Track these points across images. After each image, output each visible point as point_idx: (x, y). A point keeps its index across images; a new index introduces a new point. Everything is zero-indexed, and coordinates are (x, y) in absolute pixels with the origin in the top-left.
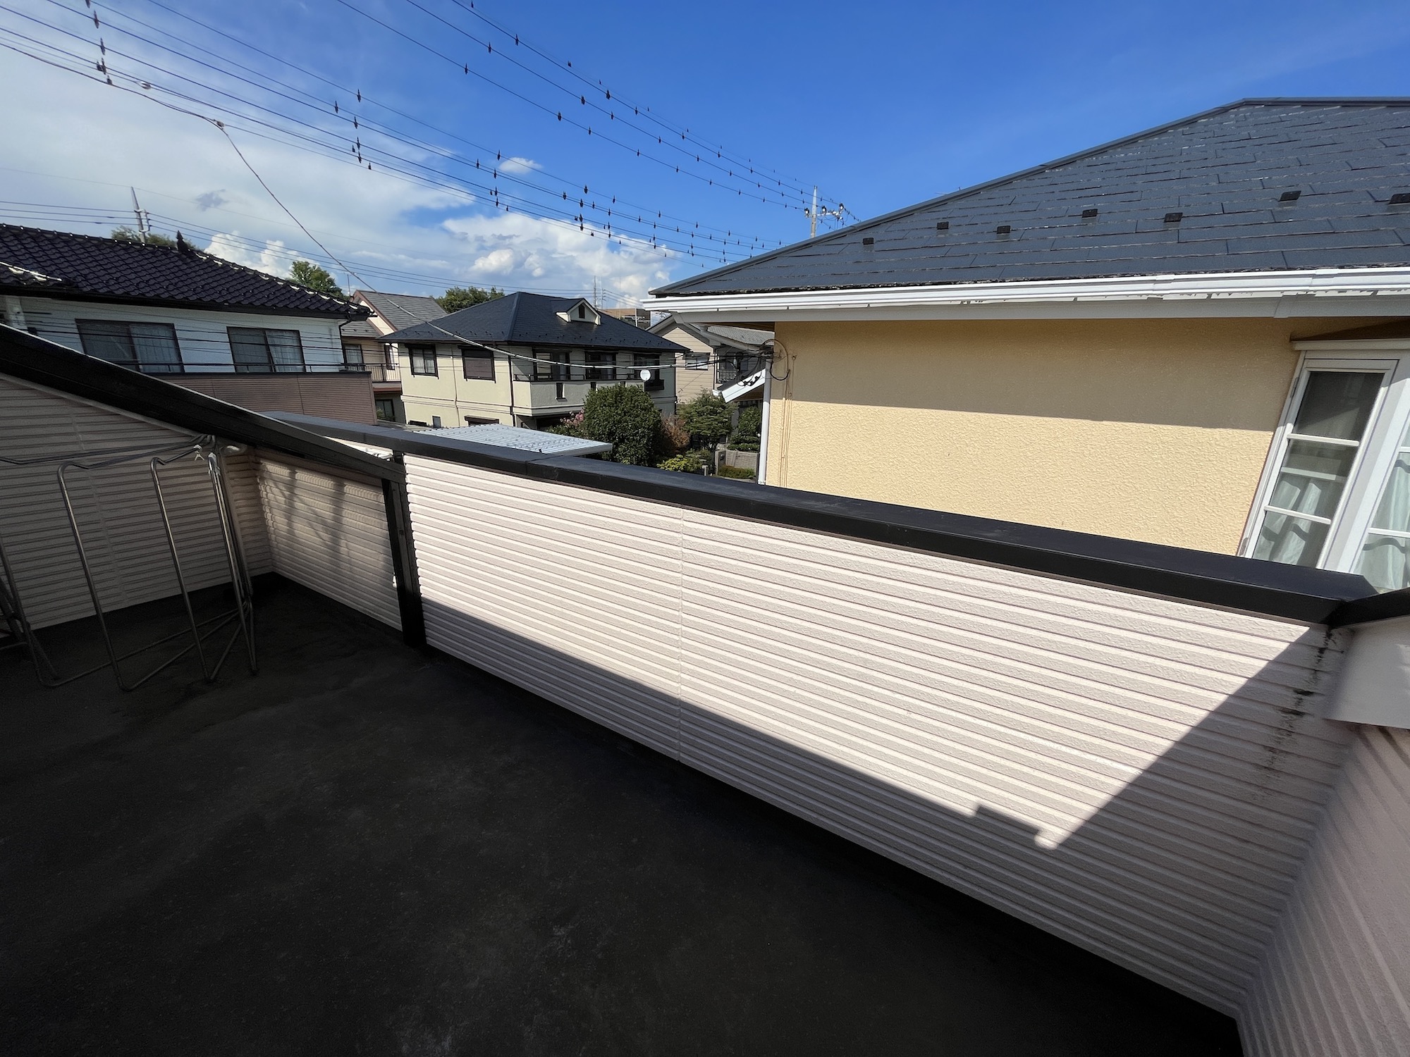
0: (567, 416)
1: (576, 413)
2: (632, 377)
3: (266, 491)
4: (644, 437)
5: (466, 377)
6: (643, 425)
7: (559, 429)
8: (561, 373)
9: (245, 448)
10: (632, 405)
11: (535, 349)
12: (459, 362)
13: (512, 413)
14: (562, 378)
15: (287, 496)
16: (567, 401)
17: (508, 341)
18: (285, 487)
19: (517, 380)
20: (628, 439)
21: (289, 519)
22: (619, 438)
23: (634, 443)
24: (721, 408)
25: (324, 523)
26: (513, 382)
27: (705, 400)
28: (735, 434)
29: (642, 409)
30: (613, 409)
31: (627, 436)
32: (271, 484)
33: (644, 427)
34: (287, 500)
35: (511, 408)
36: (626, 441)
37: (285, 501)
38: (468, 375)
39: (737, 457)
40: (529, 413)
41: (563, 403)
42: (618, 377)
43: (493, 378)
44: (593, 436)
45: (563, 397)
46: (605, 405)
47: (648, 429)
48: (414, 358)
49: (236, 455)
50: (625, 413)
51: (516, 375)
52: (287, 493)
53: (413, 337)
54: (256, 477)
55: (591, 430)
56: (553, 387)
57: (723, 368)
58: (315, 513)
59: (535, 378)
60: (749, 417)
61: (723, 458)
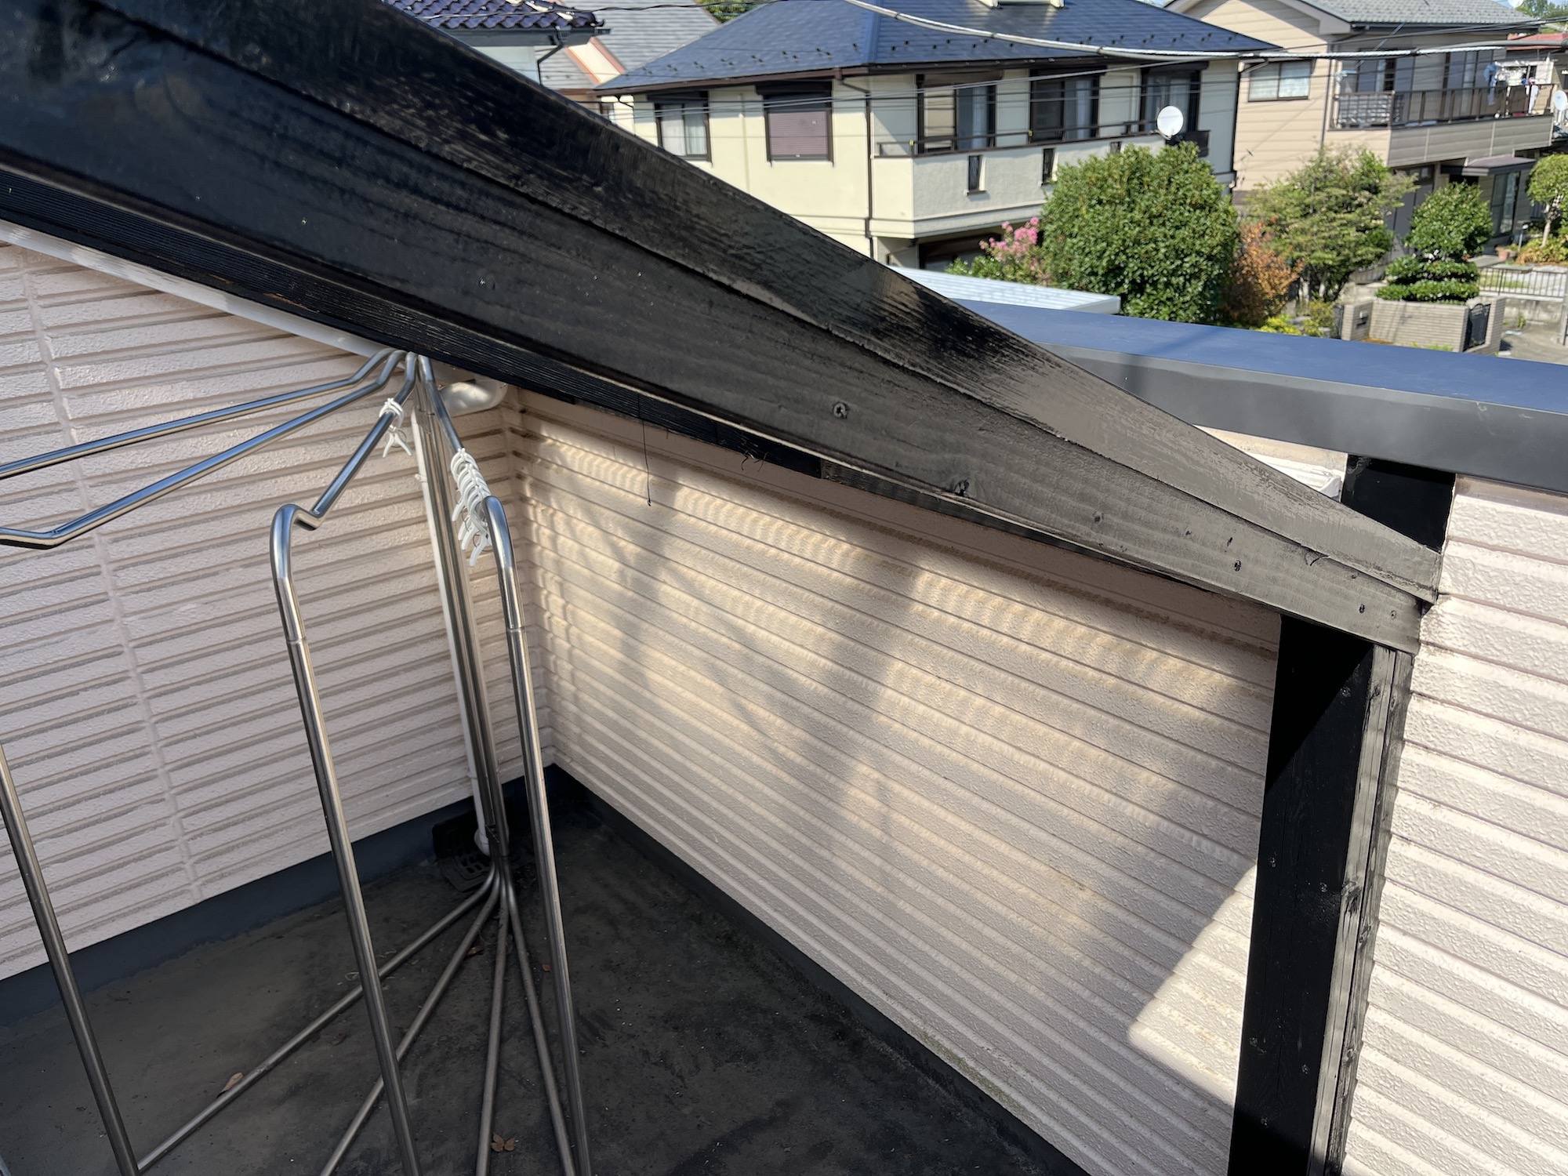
0: (994, 233)
1: (1017, 225)
2: (1134, 128)
3: (552, 527)
4: (1195, 276)
5: (770, 158)
6: (1197, 247)
7: (980, 267)
8: (975, 134)
9: (501, 389)
10: (1170, 197)
11: (923, 75)
12: (756, 124)
13: (868, 234)
14: (977, 143)
15: (632, 560)
16: (988, 197)
17: (869, 65)
18: (626, 528)
19: (882, 155)
20: (1154, 284)
21: (631, 631)
22: (1133, 282)
23: (1169, 293)
24: (1367, 193)
25: (779, 683)
26: (875, 162)
27: (1321, 176)
28: (1400, 259)
29: (1195, 207)
30: (1121, 210)
31: (1153, 275)
32: (573, 508)
33: (1199, 253)
34: (630, 573)
35: (867, 220)
36: (1149, 289)
37: (622, 574)
38: (774, 152)
39: (1404, 319)
40: (908, 232)
41: (981, 203)
42: (1103, 132)
43: (829, 157)
44: (1062, 278)
45: (982, 187)
46: (1100, 202)
47: (1210, 258)
48: (664, 124)
49: (479, 410)
50: (1151, 217)
51: (880, 145)
52: (631, 549)
53: (660, 79)
54: (520, 477)
55: (1063, 265)
56: (959, 165)
57: (1348, 90)
58: (747, 642)
59: (922, 148)
60: (1446, 213)
61: (1363, 322)
